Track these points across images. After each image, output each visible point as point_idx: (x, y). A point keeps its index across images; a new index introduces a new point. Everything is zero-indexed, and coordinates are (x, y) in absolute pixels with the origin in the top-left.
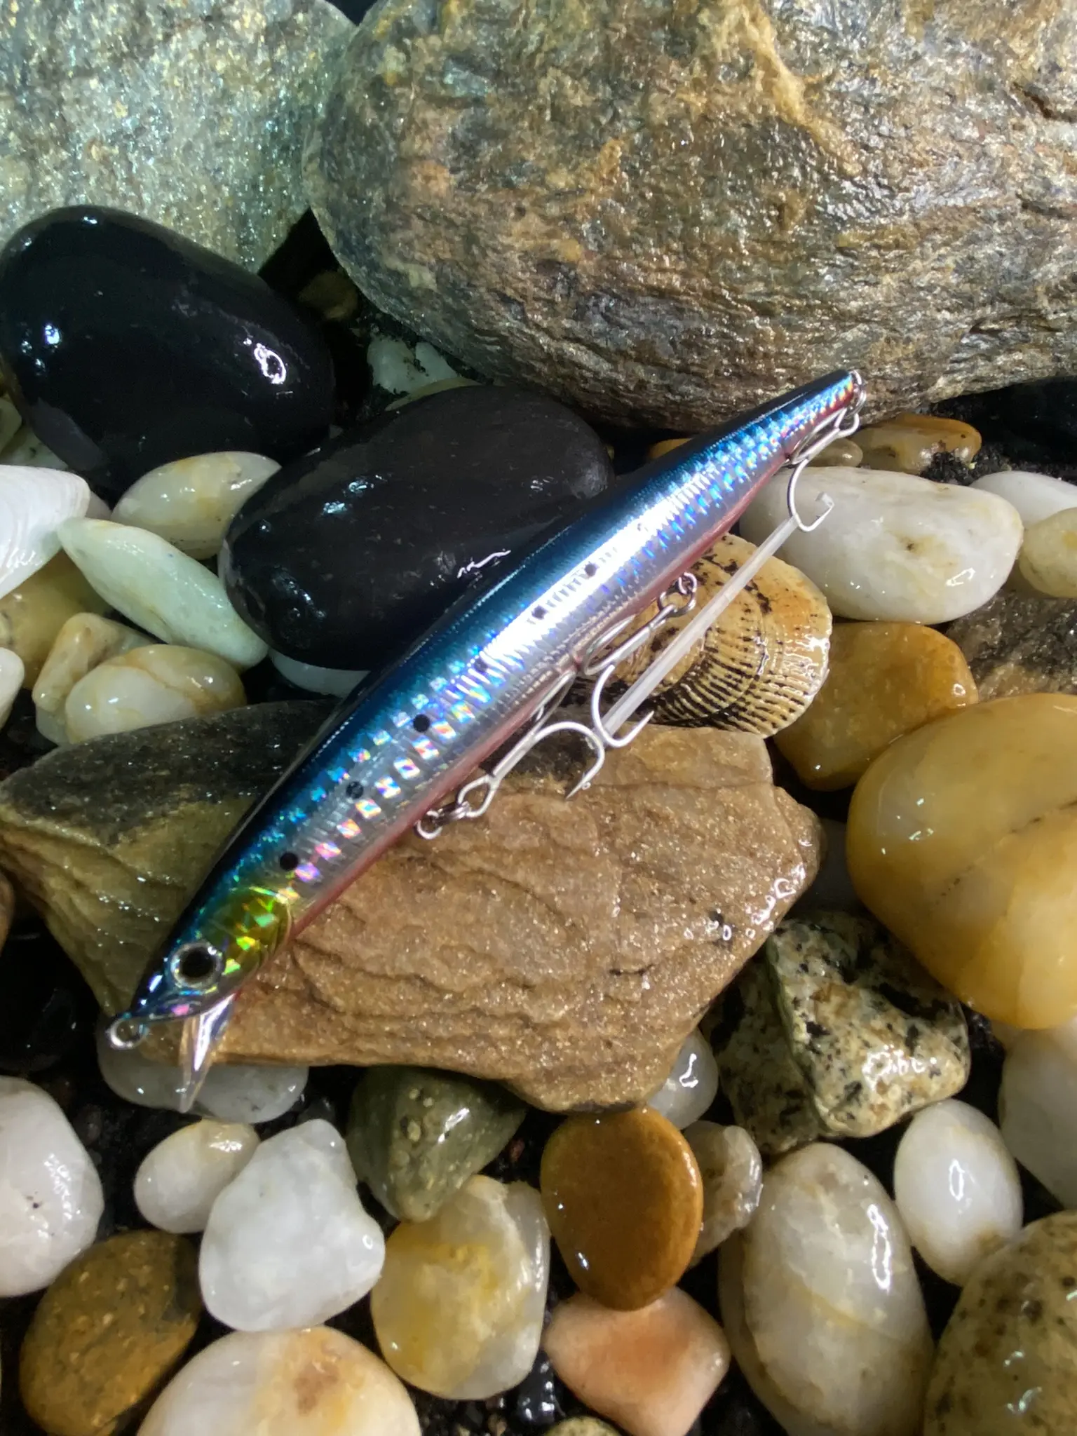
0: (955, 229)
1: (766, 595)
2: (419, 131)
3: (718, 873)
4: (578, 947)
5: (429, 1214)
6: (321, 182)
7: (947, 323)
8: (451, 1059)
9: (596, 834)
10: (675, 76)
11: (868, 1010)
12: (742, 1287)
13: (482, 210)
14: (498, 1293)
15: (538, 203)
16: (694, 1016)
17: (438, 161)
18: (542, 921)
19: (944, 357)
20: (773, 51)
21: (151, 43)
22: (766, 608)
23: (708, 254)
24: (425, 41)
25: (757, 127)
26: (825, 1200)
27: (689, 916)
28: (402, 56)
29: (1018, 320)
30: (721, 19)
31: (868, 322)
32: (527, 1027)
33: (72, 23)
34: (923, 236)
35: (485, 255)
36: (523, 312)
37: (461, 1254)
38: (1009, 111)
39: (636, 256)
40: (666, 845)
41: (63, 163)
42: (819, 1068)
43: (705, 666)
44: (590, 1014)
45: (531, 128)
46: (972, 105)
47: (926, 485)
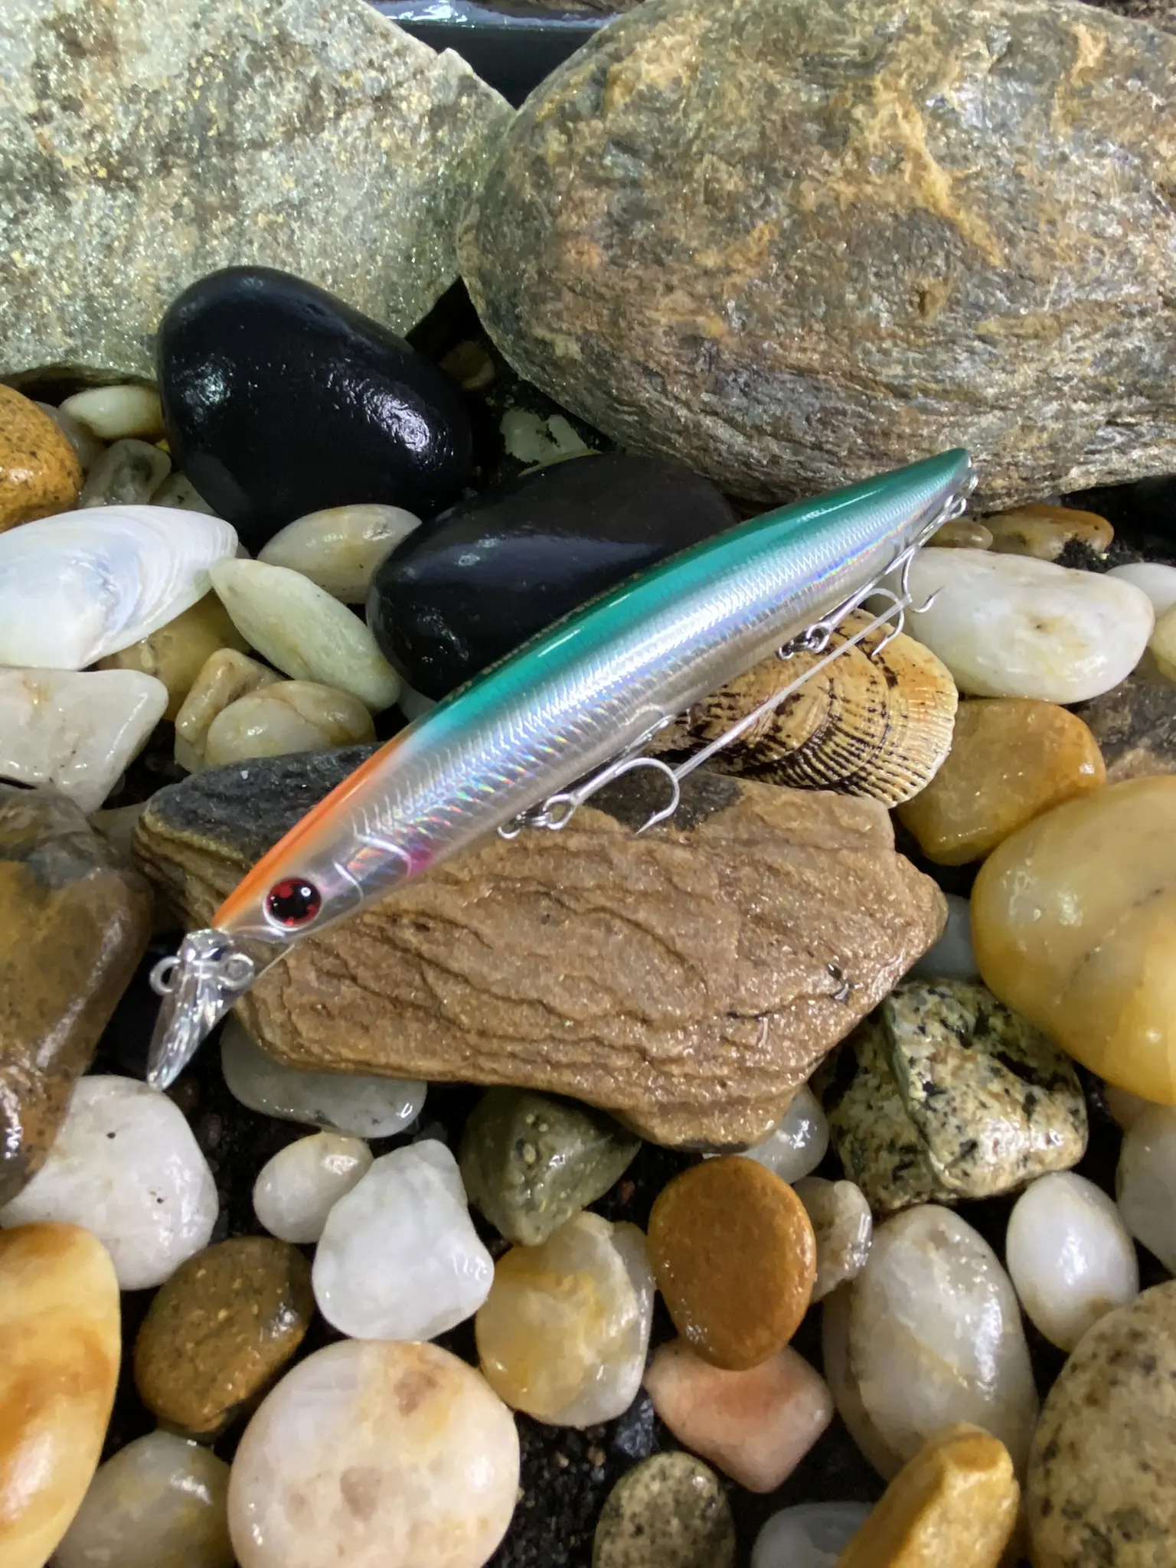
0: (1095, 322)
1: (893, 669)
2: (575, 208)
3: (837, 928)
4: (697, 987)
5: (539, 1239)
6: (475, 252)
7: (1084, 414)
8: (569, 1084)
9: (717, 882)
10: (826, 167)
11: (987, 1074)
12: (847, 1336)
13: (632, 285)
14: (603, 1322)
15: (686, 280)
16: (810, 1065)
17: (592, 237)
18: (662, 959)
19: (1079, 448)
20: (922, 145)
21: (323, 119)
22: (892, 681)
23: (851, 337)
24: (588, 125)
25: (904, 218)
26: (935, 1256)
27: (807, 967)
28: (564, 138)
29: (1155, 415)
30: (875, 114)
31: (1003, 409)
32: (645, 1060)
33: (252, 98)
34: (1062, 327)
35: (631, 329)
36: (664, 383)
37: (567, 1283)
38: (1154, 212)
39: (779, 335)
40: (785, 899)
41: (230, 229)
42: (934, 1123)
43: (829, 734)
44: (705, 1055)
45: (685, 209)
46: (1116, 203)
47: (1059, 570)
